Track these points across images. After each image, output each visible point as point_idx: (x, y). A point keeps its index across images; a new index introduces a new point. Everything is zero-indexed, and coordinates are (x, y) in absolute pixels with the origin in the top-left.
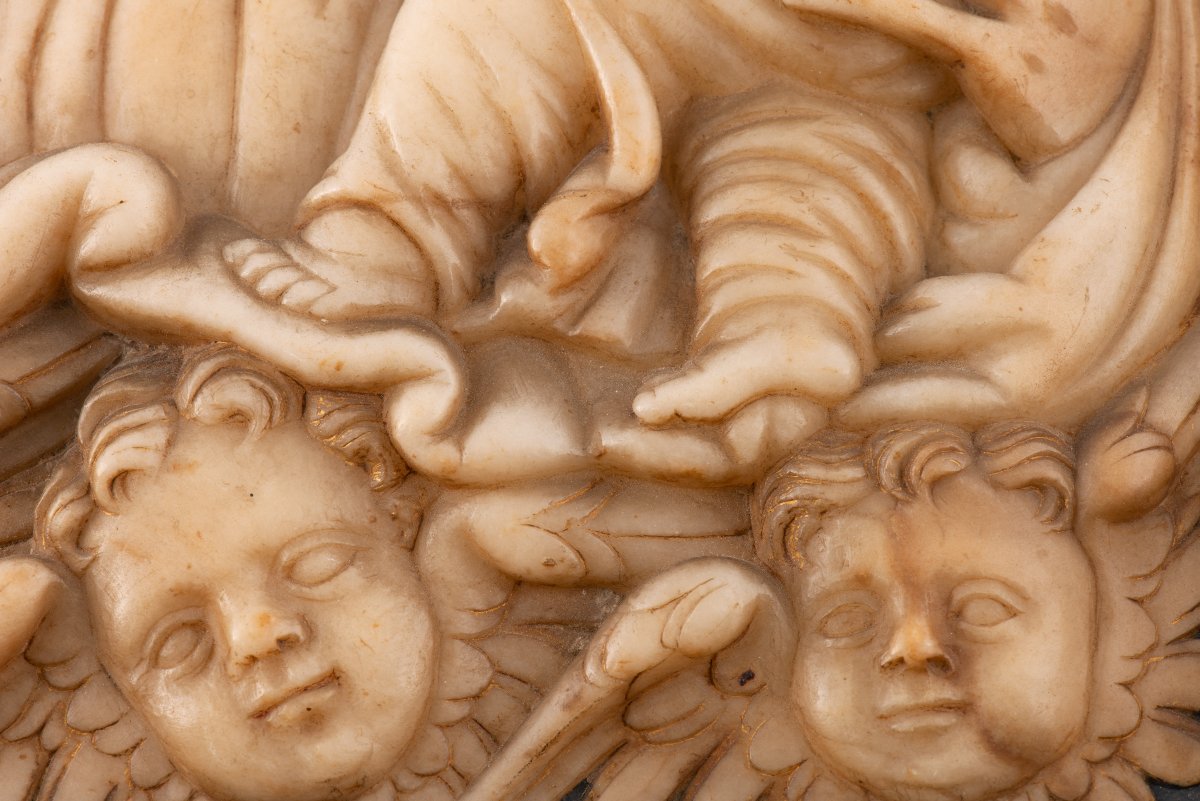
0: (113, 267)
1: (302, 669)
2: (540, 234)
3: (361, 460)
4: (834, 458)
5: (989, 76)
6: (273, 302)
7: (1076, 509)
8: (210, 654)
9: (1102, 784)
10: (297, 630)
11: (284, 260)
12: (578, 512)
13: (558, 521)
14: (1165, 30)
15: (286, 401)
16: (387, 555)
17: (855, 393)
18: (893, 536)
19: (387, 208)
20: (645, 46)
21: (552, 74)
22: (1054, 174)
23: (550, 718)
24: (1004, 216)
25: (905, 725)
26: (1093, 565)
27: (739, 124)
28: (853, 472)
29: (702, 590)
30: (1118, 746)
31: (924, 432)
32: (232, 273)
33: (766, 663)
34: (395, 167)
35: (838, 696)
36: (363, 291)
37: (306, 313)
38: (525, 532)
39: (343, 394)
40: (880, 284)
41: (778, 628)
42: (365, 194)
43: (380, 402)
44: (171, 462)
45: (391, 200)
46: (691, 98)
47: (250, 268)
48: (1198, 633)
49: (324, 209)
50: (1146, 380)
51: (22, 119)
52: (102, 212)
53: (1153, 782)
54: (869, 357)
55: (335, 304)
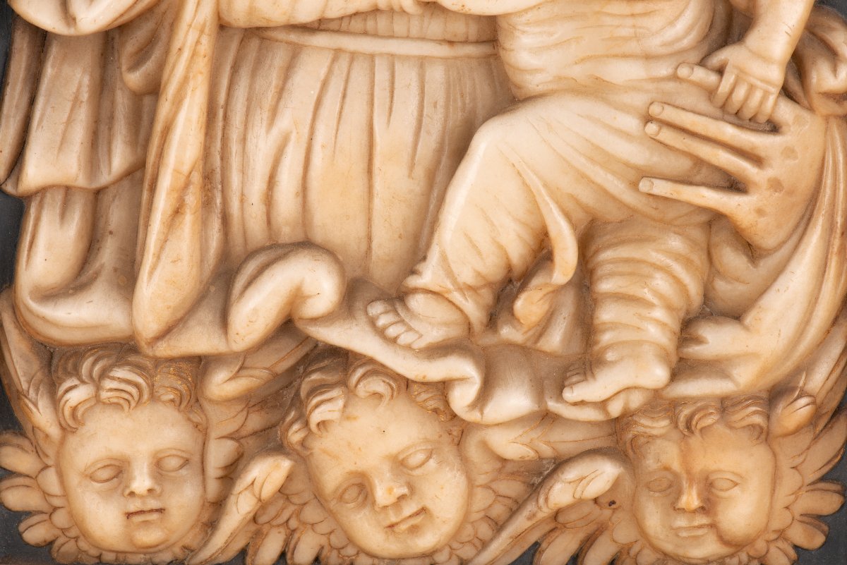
0: (314, 320)
1: (410, 508)
3: (436, 411)
4: (656, 416)
5: (738, 223)
6: (394, 341)
7: (768, 434)
8: (366, 498)
9: (773, 550)
11: (397, 319)
12: (535, 435)
13: (526, 439)
14: (828, 181)
15: (399, 387)
17: (667, 385)
18: (682, 451)
19: (446, 295)
20: (571, 205)
21: (525, 225)
22: (767, 264)
23: (520, 523)
24: (743, 282)
25: (684, 534)
26: (775, 455)
27: (616, 240)
28: (666, 423)
29: (593, 476)
30: (781, 534)
31: (699, 405)
32: (372, 322)
33: (621, 498)
34: (450, 274)
35: (654, 519)
36: (434, 335)
37: (408, 348)
38: (512, 445)
39: (426, 384)
40: (682, 314)
41: (628, 485)
42: (436, 289)
43: (443, 387)
44: (346, 416)
45: (449, 291)
46: (593, 220)
47: (382, 322)
48: (823, 479)
49: (415, 290)
50: (806, 367)
51: (264, 225)
52: (309, 297)
53: (796, 547)
54: (674, 359)
55: (422, 343)
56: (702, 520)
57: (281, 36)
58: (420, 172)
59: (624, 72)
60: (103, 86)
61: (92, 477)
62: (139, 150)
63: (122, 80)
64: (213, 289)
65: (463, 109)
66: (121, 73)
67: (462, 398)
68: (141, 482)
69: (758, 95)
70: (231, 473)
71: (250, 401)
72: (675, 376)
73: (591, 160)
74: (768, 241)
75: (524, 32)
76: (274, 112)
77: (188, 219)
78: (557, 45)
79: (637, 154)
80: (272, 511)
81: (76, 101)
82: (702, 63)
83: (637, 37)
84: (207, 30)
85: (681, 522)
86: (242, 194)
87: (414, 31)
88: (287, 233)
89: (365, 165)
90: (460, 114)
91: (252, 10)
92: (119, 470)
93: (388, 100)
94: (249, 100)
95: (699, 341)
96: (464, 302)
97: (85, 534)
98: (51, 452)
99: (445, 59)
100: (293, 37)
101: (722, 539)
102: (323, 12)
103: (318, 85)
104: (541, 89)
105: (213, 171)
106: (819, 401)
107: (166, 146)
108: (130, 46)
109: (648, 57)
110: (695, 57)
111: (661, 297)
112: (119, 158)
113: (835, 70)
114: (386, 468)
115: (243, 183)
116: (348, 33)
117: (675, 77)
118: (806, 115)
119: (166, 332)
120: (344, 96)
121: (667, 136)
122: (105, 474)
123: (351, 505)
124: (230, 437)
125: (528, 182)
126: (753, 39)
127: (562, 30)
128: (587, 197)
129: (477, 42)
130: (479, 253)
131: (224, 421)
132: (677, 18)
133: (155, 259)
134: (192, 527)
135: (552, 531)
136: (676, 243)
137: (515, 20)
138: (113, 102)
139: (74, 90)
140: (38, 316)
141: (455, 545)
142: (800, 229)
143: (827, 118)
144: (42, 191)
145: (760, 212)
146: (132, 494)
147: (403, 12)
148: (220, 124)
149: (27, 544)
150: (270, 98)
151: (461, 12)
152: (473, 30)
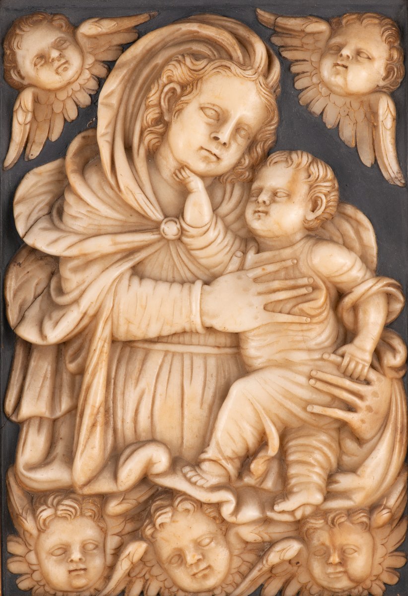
0: (158, 475)
1: (203, 566)
2: (253, 466)
3: (214, 518)
4: (317, 518)
5: (353, 426)
6: (195, 484)
7: (370, 527)
8: (182, 561)
9: (374, 585)
10: (201, 557)
11: (196, 474)
12: (261, 529)
13: (257, 532)
14: (394, 408)
15: (197, 506)
16: (220, 538)
17: (322, 503)
18: (330, 535)
19: (219, 462)
20: (275, 419)
21: (255, 428)
22: (367, 447)
24: (356, 456)
25: (332, 576)
26: (373, 538)
27: (296, 436)
28: (322, 521)
29: (289, 548)
30: (378, 577)
31: (337, 512)
32: (185, 476)
33: (302, 561)
34: (220, 452)
35: (317, 569)
36: (214, 481)
37: (202, 487)
38: (250, 534)
39: (210, 504)
40: (328, 472)
41: (305, 553)
42: (214, 458)
43: (218, 506)
44: (173, 520)
45: (220, 460)
46: (285, 428)
47: (189, 475)
48: (396, 550)
49: (204, 460)
50: (386, 495)
51: (134, 433)
52: (155, 463)
53: (385, 584)
54: (325, 492)
55: (208, 485)
56: (340, 569)
57: (140, 345)
58: (206, 406)
59: (299, 357)
60: (57, 372)
61: (52, 554)
62: (74, 399)
63: (66, 368)
64: (110, 463)
65: (225, 378)
66: (66, 365)
67: (227, 511)
68: (76, 555)
69: (360, 367)
70: (118, 552)
71: (126, 517)
72: (326, 499)
73: (285, 397)
74: (367, 435)
75: (252, 340)
76: (138, 380)
77: (99, 429)
78: (268, 345)
79: (305, 394)
80: (137, 570)
81: (45, 377)
82: (334, 352)
83: (304, 341)
84: (107, 340)
85: (330, 570)
86: (123, 419)
87: (202, 342)
88: (144, 436)
89: (180, 403)
90: (223, 380)
91: (128, 331)
92: (65, 550)
93: (190, 373)
94: (126, 375)
95: (336, 482)
96: (227, 465)
97: (48, 582)
98: (32, 542)
99: (216, 355)
100: (146, 346)
101: (351, 579)
102: (161, 332)
103: (158, 367)
104: (261, 366)
105: (109, 408)
106: (393, 511)
107: (88, 395)
108: (70, 351)
109: (310, 350)
110: (330, 350)
111: (318, 462)
112: (65, 404)
113: (395, 357)
114: (191, 546)
115: (123, 414)
116: (171, 343)
117: (322, 359)
118: (382, 378)
119: (88, 482)
120: (170, 372)
121: (319, 385)
122: (59, 552)
123: (175, 565)
124: (117, 534)
125: (256, 408)
126: (357, 341)
127: (270, 338)
128: (283, 415)
129: (231, 347)
130: (234, 442)
131: (115, 526)
132: (322, 332)
133: (83, 447)
134: (99, 579)
135: (269, 578)
136: (324, 438)
137: (249, 334)
138: (61, 379)
139: (44, 372)
140: (27, 478)
141: (224, 586)
142: (382, 430)
143: (392, 379)
144: (29, 419)
145: (363, 421)
146: (72, 561)
147: (197, 333)
148: (112, 386)
149: (20, 590)
150: (135, 374)
151: (224, 331)
152: (228, 341)
